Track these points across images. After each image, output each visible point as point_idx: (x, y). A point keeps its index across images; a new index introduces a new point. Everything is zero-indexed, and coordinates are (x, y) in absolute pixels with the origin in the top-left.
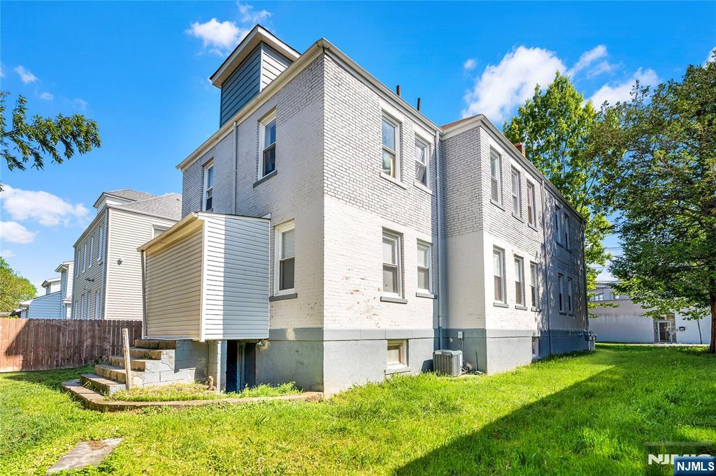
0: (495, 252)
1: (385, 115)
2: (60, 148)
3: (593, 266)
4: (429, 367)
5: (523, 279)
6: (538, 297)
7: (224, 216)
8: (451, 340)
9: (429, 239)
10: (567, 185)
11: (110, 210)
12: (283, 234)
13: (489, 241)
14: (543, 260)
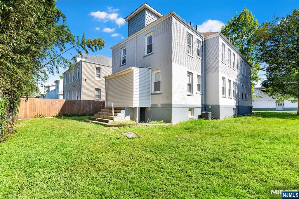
0: (222, 79)
1: (189, 34)
2: (94, 48)
3: (254, 82)
4: (200, 117)
5: (231, 88)
6: (235, 94)
7: (139, 68)
8: (207, 108)
9: (200, 74)
10: (245, 52)
11: (82, 62)
12: (155, 73)
13: (221, 75)
14: (237, 81)
